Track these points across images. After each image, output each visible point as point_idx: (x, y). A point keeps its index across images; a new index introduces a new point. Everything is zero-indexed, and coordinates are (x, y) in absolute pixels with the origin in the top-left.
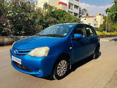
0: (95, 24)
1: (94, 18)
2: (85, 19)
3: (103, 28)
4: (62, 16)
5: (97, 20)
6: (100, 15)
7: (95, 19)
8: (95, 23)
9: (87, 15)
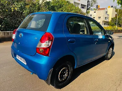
0: (106, 18)
1: (105, 10)
2: (95, 12)
3: (115, 21)
4: (60, 7)
5: (108, 13)
6: (112, 7)
7: (107, 12)
8: (106, 16)
9: (97, 6)
